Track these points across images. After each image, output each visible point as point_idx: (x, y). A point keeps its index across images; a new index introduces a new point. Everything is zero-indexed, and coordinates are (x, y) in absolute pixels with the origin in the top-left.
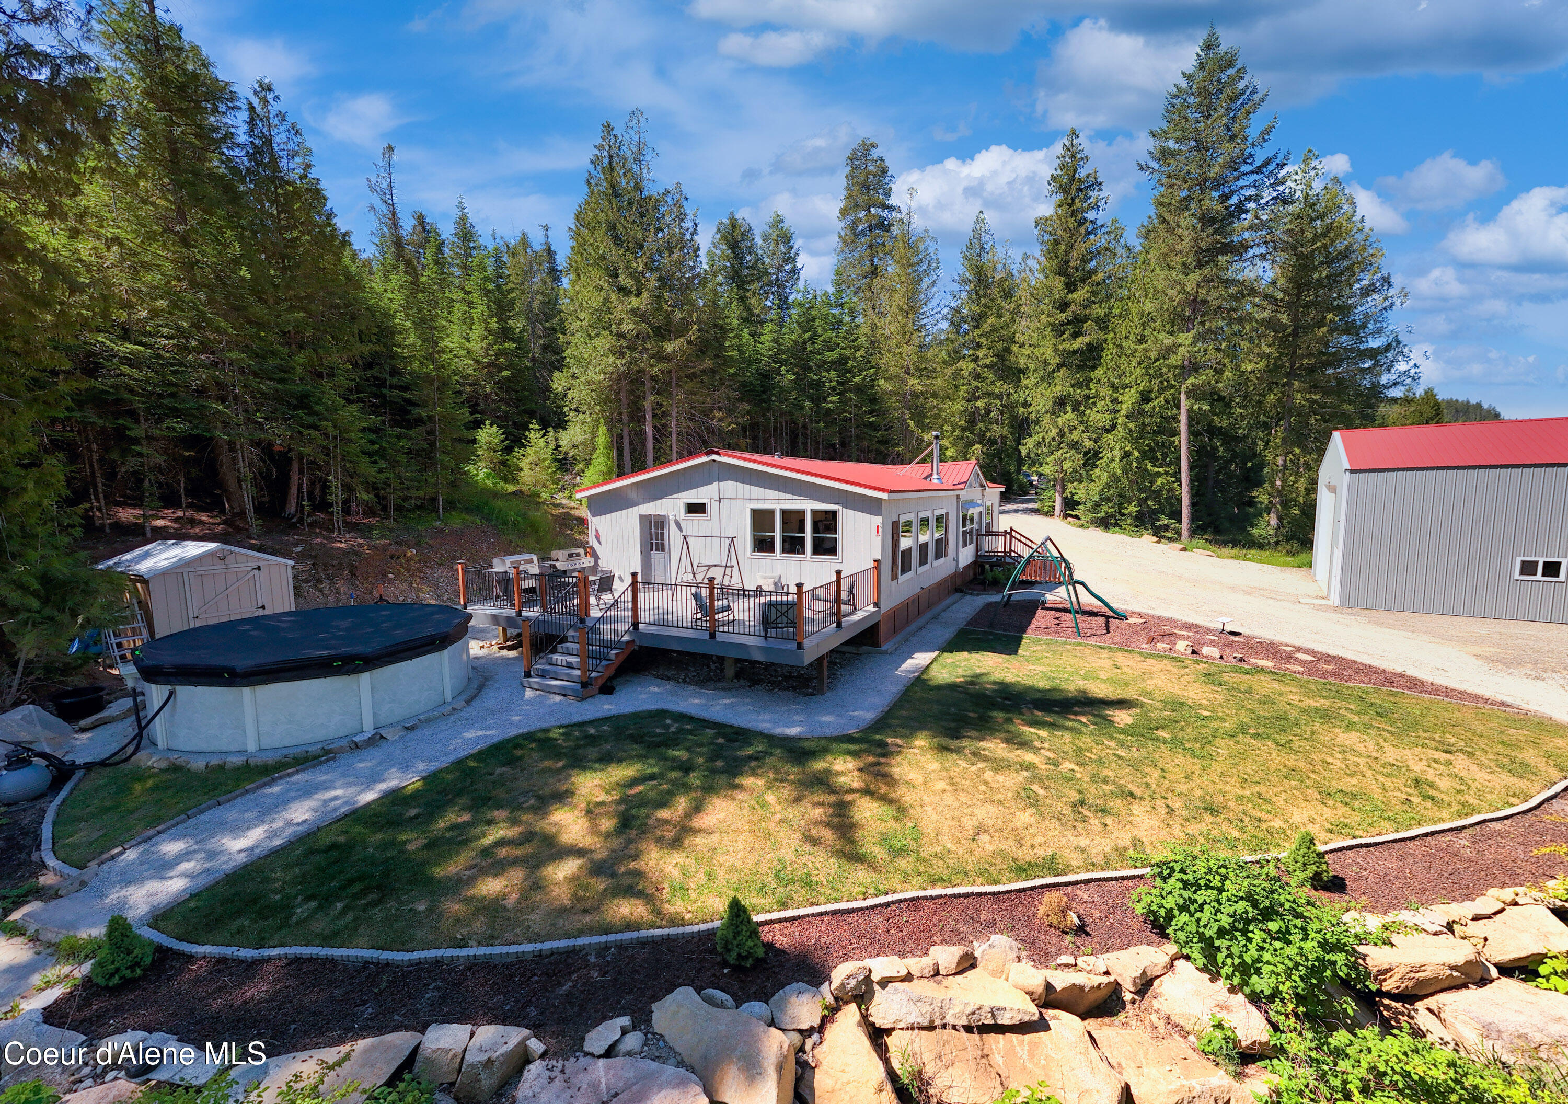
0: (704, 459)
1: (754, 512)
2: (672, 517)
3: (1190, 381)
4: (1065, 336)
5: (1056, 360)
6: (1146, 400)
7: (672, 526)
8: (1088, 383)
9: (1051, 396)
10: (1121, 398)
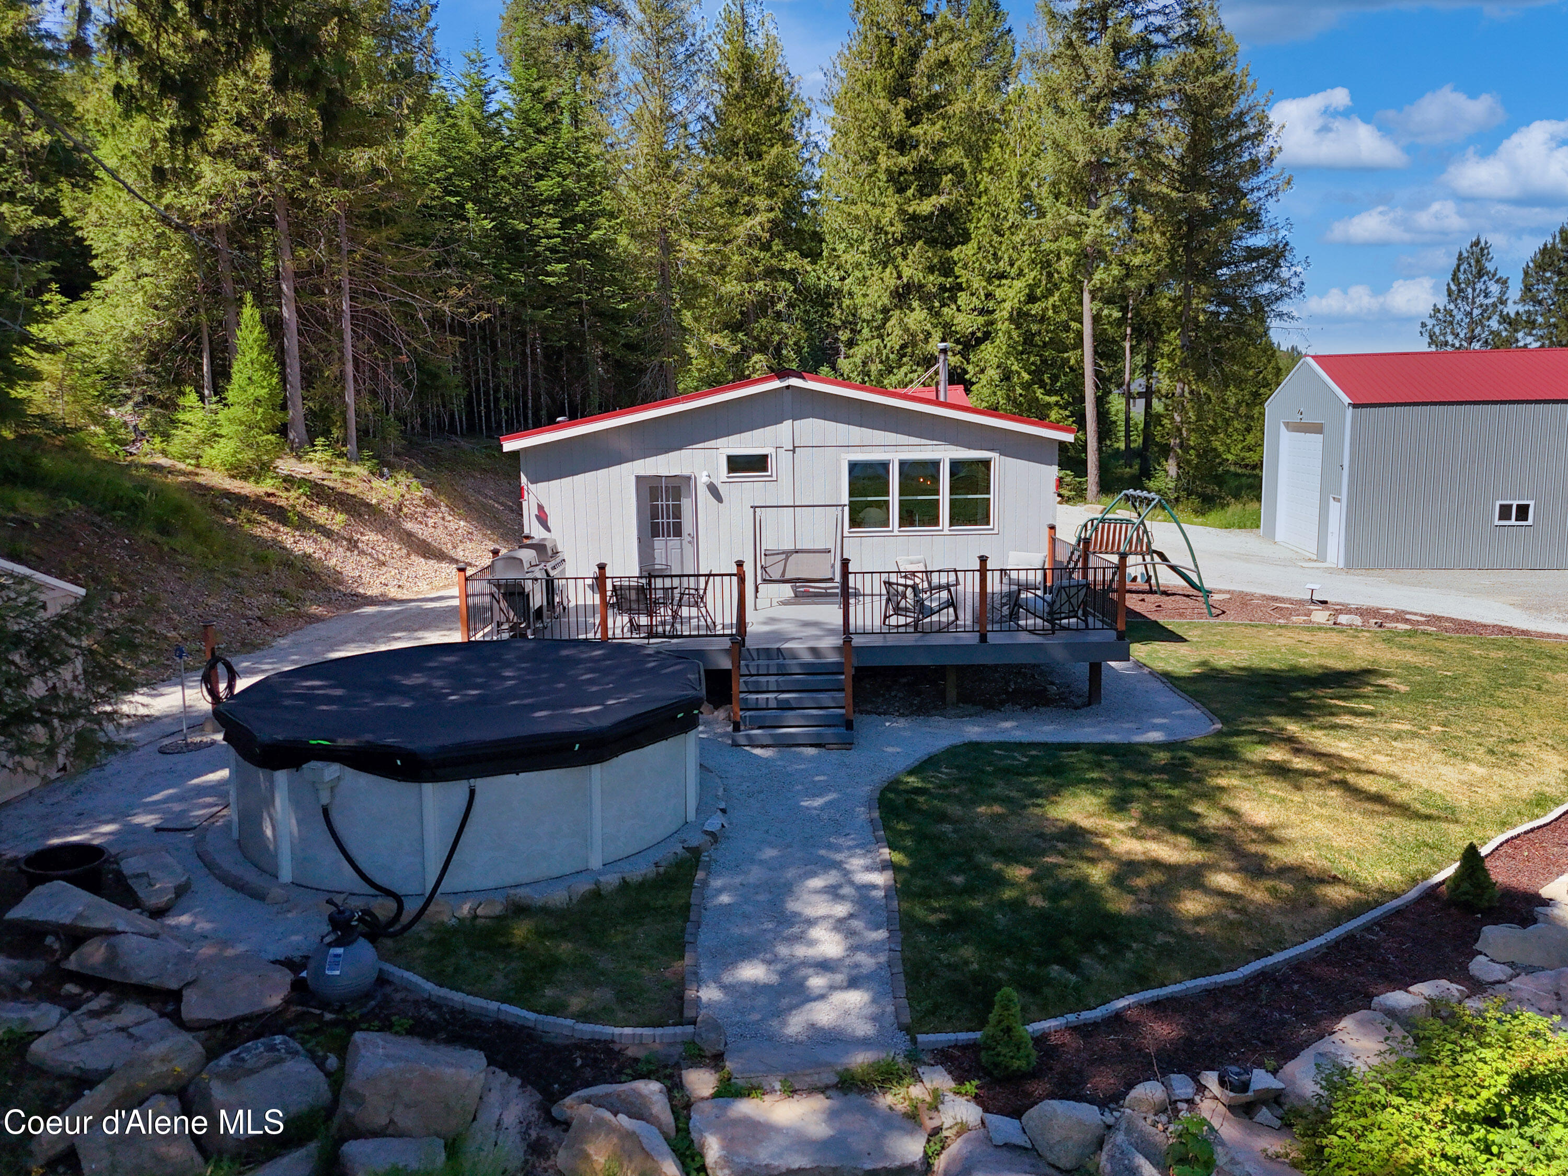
0: (776, 384)
1: (854, 467)
2: (703, 479)
3: (1098, 276)
4: (910, 193)
5: (899, 228)
6: (1032, 298)
7: (703, 494)
8: (946, 268)
9: (892, 282)
10: (999, 293)
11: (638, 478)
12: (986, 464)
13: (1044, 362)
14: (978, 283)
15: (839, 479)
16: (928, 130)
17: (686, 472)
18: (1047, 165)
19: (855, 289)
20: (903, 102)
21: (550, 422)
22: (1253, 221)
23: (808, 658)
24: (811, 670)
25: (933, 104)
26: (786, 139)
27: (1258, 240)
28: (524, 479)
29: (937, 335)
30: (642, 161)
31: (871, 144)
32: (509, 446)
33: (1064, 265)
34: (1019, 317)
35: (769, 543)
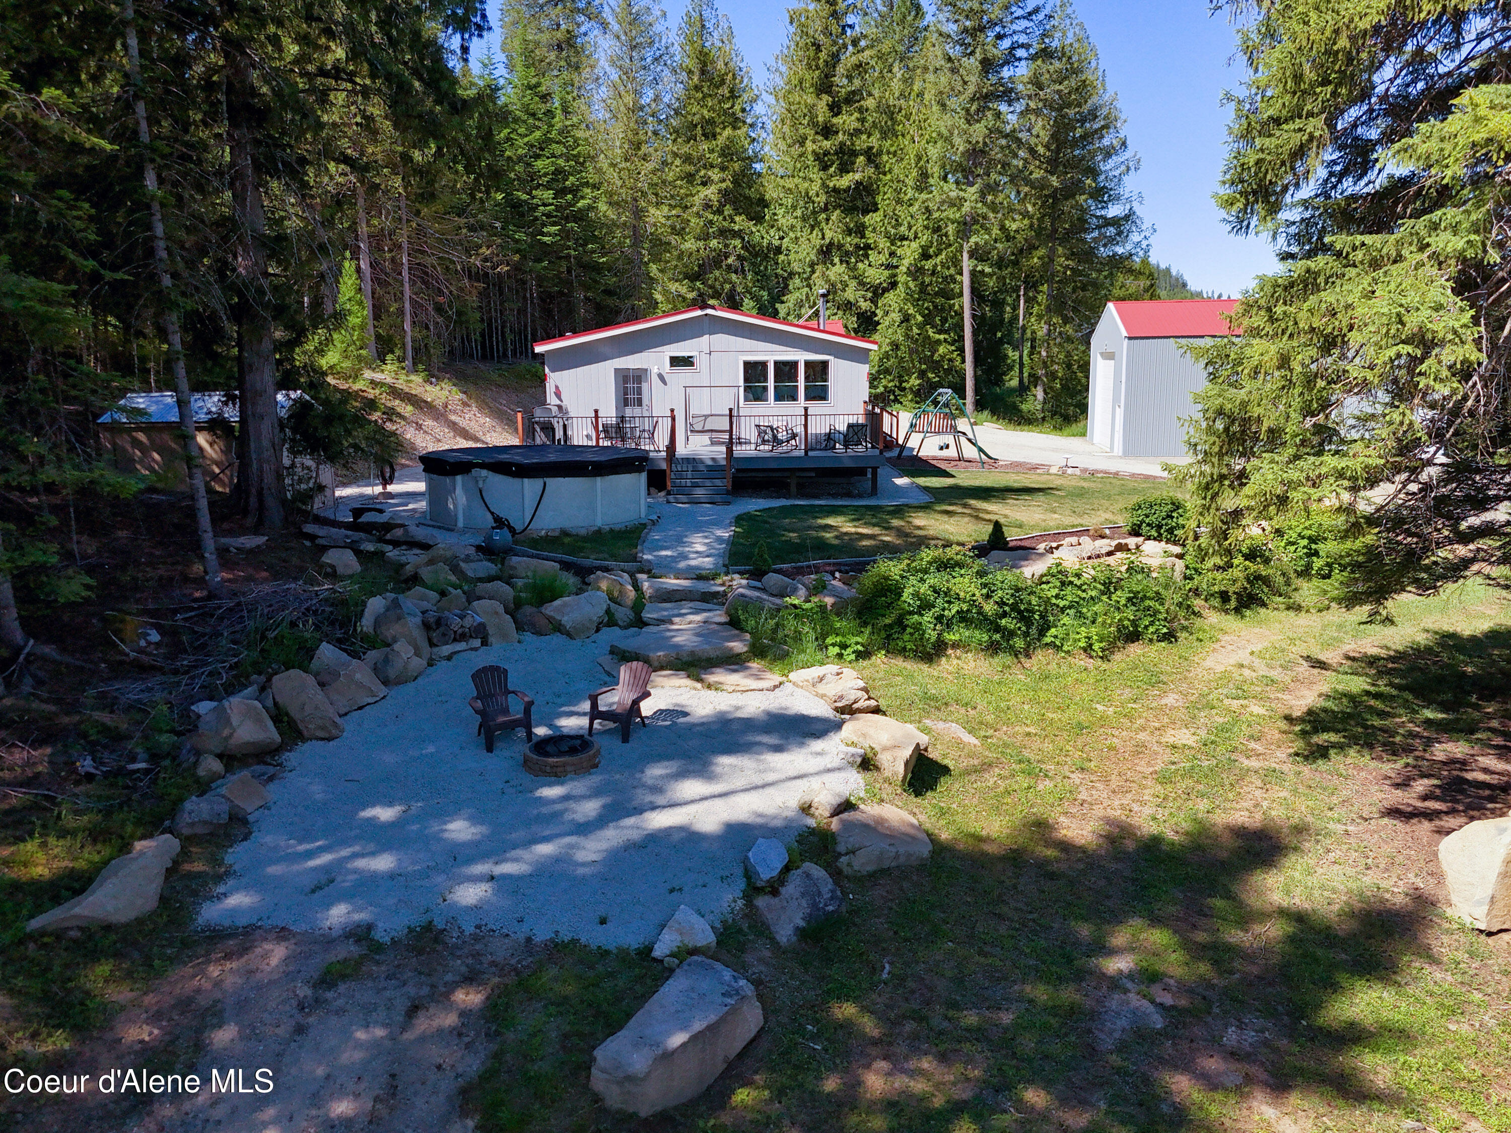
0: (699, 313)
1: (747, 364)
2: (655, 370)
3: (973, 239)
4: (832, 169)
5: (822, 199)
6: (925, 256)
7: (655, 380)
8: (860, 231)
9: (818, 242)
10: (899, 252)
11: (616, 370)
12: (825, 365)
13: (936, 307)
14: (883, 243)
15: (738, 371)
16: (847, 120)
17: (645, 366)
18: (934, 152)
19: (791, 246)
20: (826, 98)
21: (561, 335)
23: (710, 463)
24: (711, 469)
25: (851, 99)
26: (736, 122)
28: (547, 370)
29: (853, 284)
30: (618, 144)
31: (801, 131)
32: (538, 349)
33: (951, 229)
34: (916, 272)
35: (693, 411)
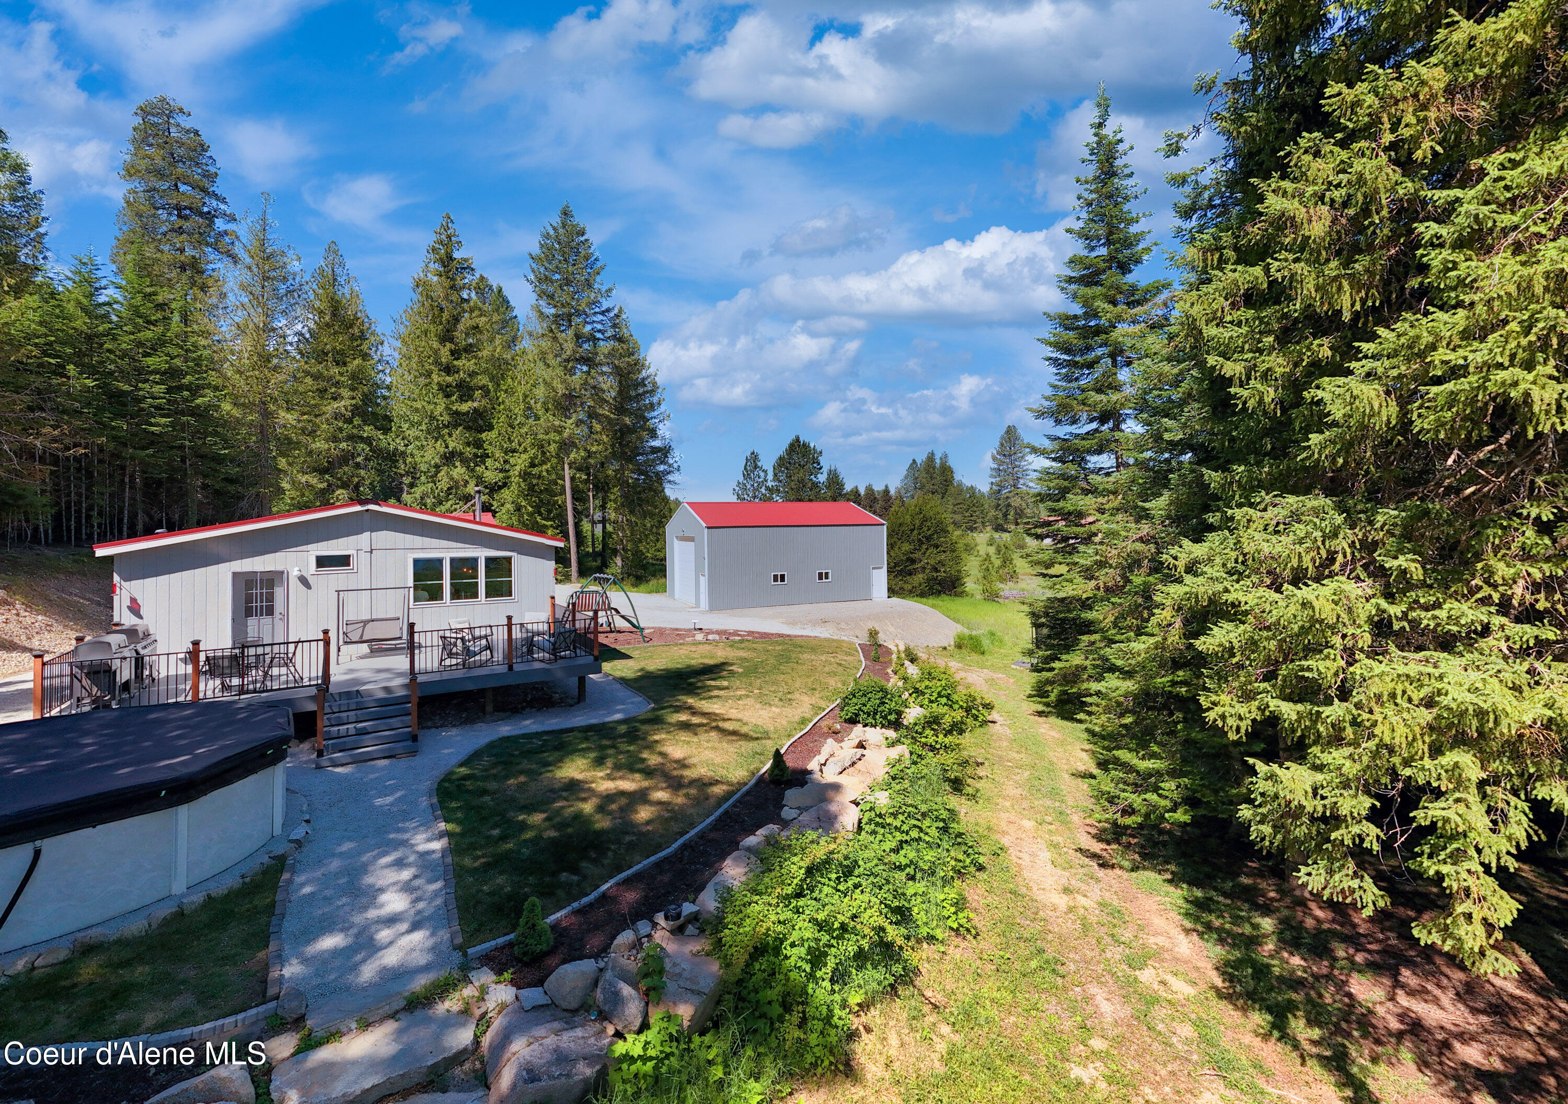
0: (358, 508)
1: (416, 562)
2: (295, 572)
3: (572, 456)
4: (454, 398)
5: (446, 418)
6: (533, 465)
7: (294, 584)
8: (478, 444)
9: (442, 450)
10: (512, 461)
11: (235, 574)
12: (509, 560)
13: (541, 501)
14: (498, 454)
15: (406, 569)
16: (465, 364)
17: (279, 568)
18: (540, 392)
19: (415, 452)
20: (449, 345)
22: (653, 433)
23: (382, 695)
24: (383, 703)
25: (468, 349)
26: (365, 356)
27: (656, 443)
28: (116, 578)
29: (472, 483)
30: (246, 355)
31: (427, 367)
32: (100, 552)
33: (553, 448)
34: (525, 475)
35: (350, 614)
